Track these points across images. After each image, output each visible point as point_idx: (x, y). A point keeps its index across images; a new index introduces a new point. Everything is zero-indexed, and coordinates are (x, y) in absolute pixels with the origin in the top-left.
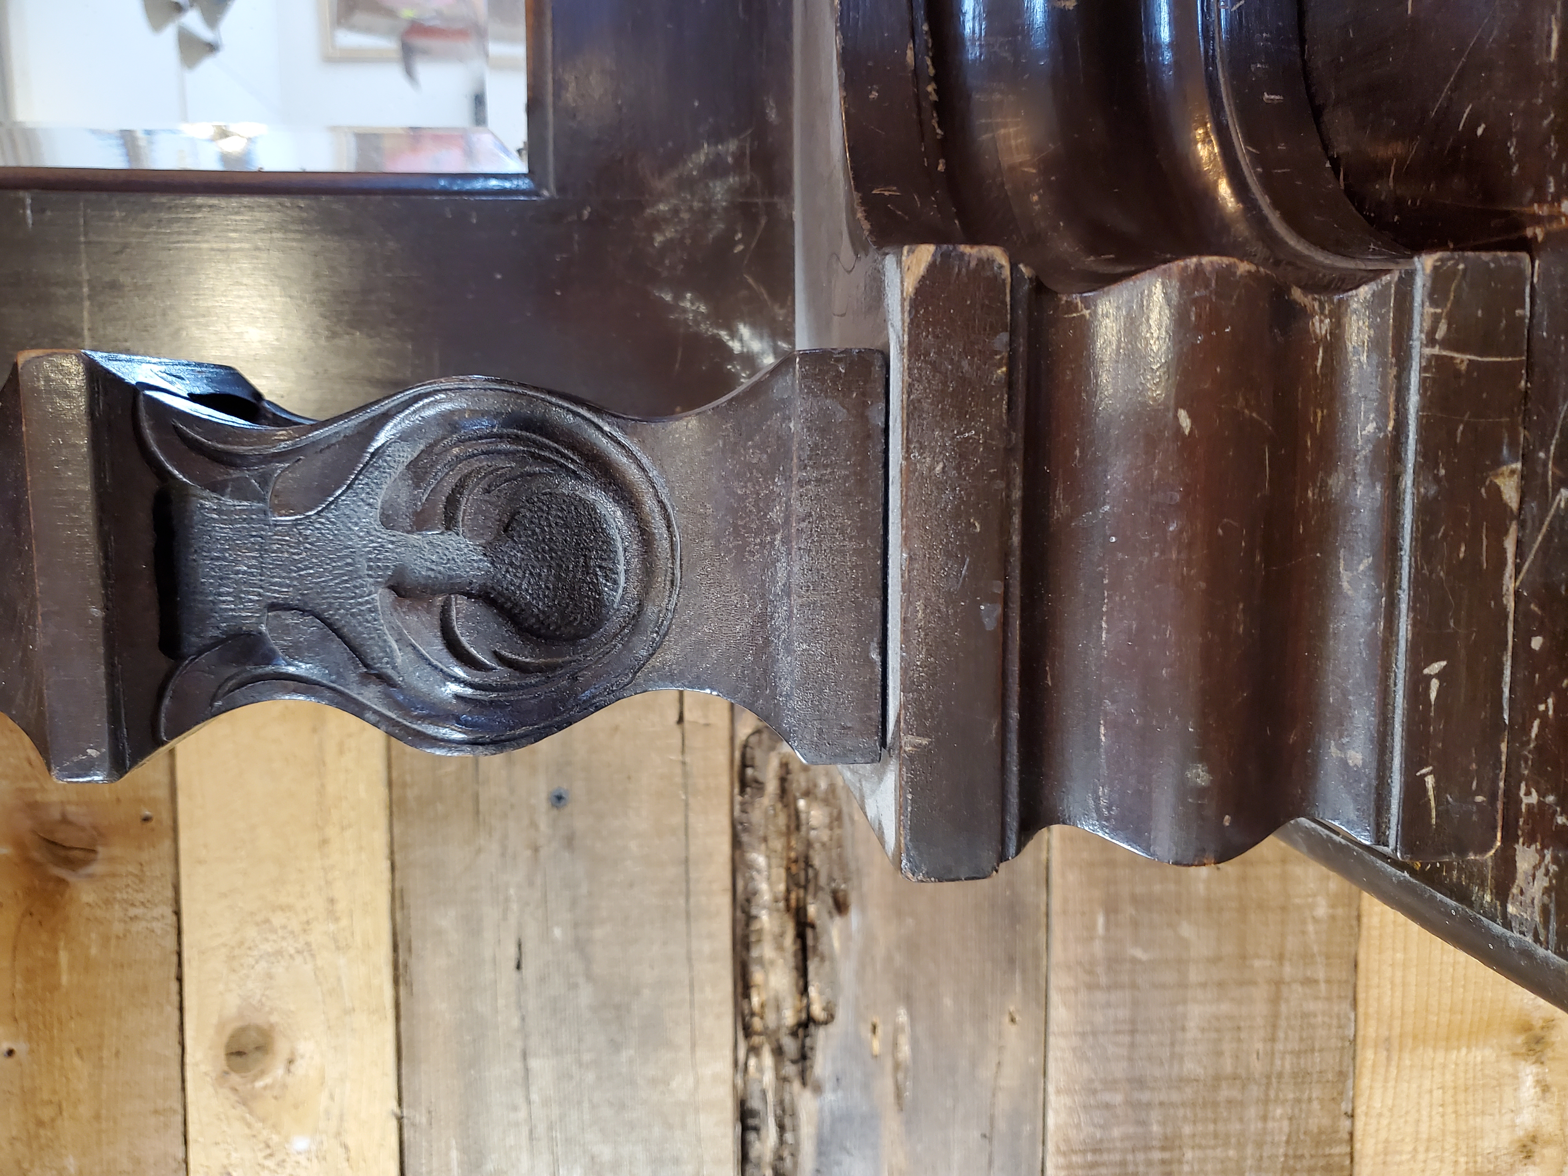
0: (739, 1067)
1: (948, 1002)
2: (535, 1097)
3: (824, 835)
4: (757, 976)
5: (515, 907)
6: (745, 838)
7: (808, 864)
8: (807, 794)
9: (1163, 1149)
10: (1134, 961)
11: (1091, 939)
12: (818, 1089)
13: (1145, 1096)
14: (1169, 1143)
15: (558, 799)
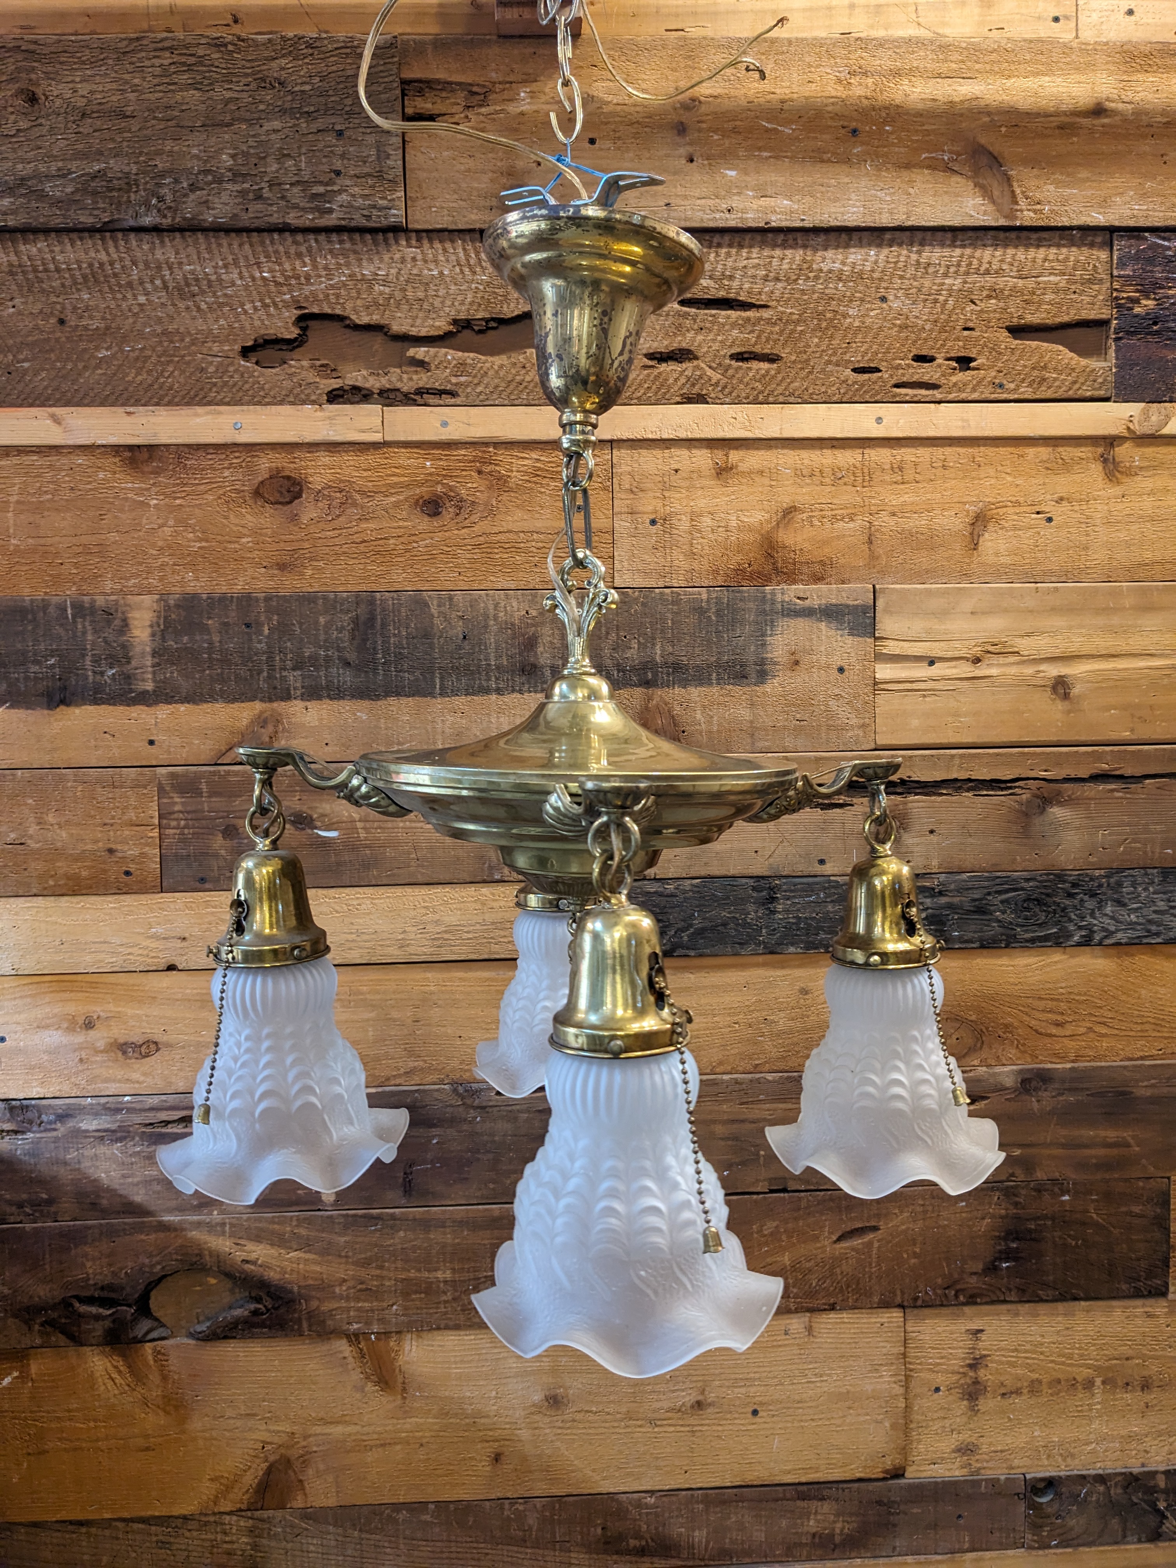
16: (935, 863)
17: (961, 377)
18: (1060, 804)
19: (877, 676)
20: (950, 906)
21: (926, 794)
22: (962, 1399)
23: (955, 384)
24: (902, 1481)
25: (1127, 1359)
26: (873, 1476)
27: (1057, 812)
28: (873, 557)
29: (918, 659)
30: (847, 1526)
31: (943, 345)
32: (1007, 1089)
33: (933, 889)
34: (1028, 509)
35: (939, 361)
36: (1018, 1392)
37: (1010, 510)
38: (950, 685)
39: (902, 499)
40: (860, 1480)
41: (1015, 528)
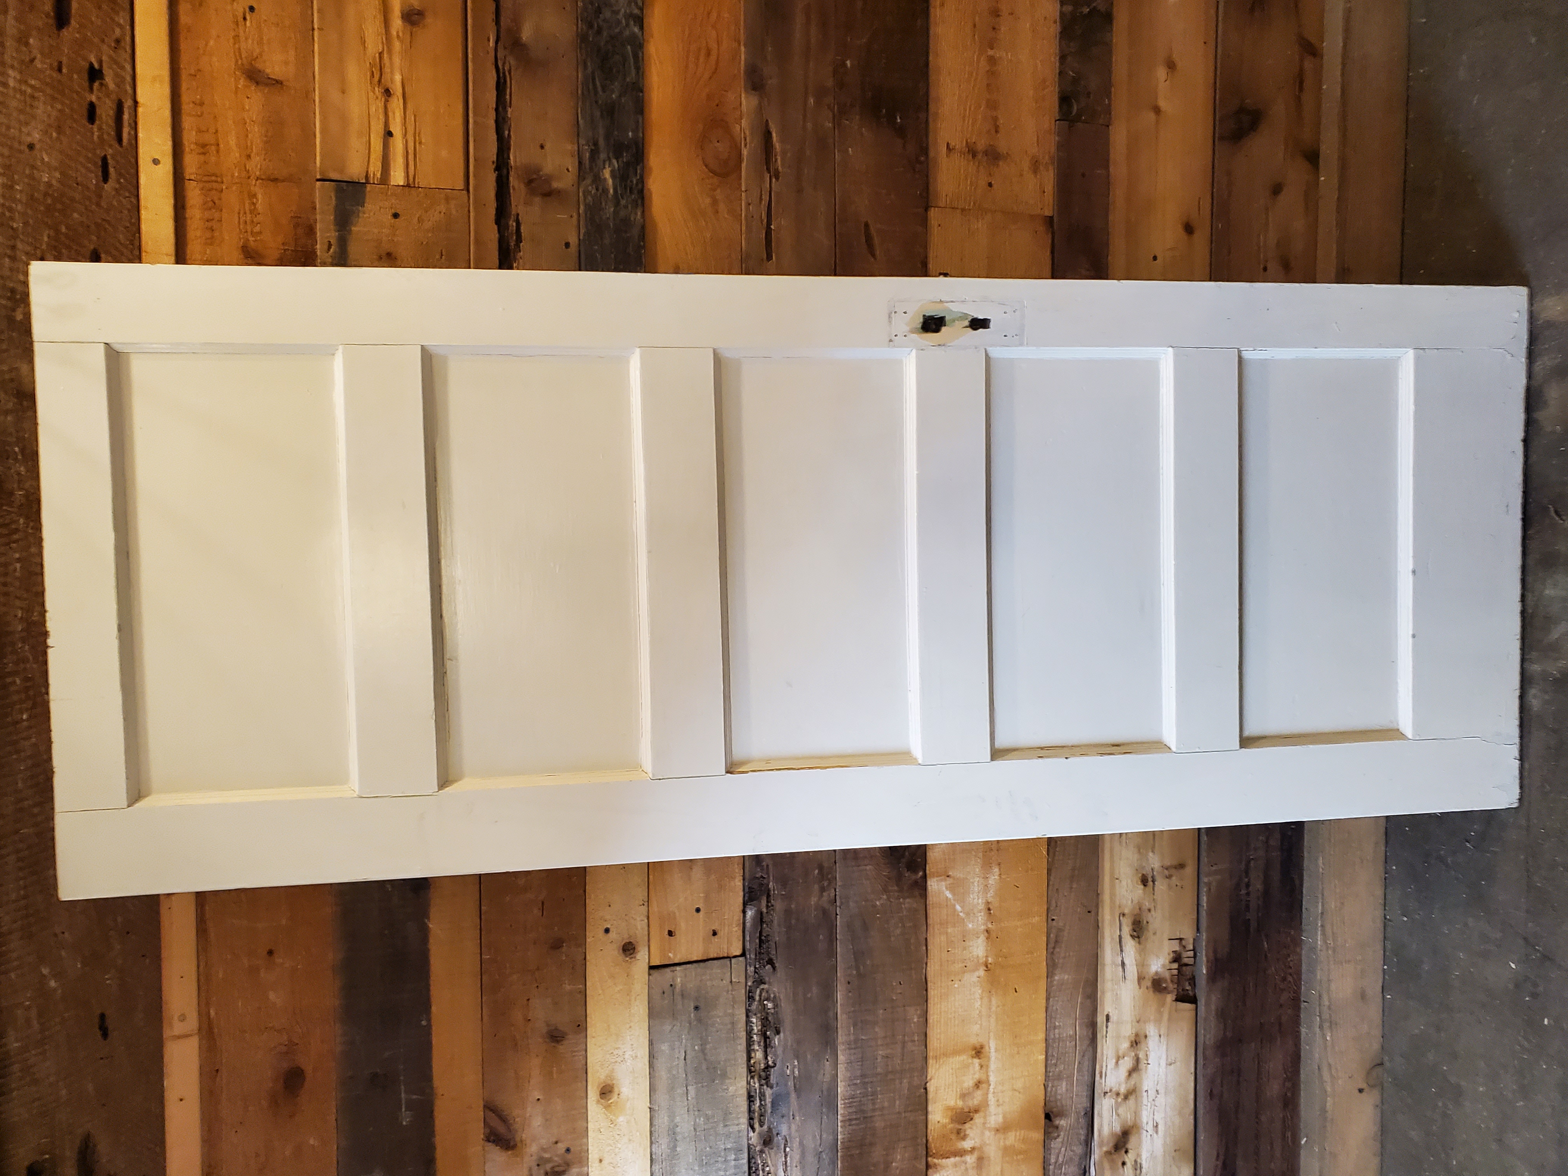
0: (748, 1083)
1: (809, 1057)
2: (689, 1098)
3: (772, 1011)
4: (753, 1055)
5: (684, 1041)
6: (750, 1014)
7: (767, 1018)
8: (766, 1000)
9: (872, 1096)
10: (862, 1039)
11: (849, 1035)
12: (772, 1088)
13: (866, 1080)
14: (874, 1094)
15: (697, 1008)
16: (569, 147)
17: (109, 79)
18: (519, 30)
19: (401, 183)
20: (607, 137)
21: (509, 149)
22: (998, 165)
23: (118, 85)
24: (1055, 219)
25: (975, 26)
26: (1050, 241)
27: (526, 34)
28: (289, 179)
29: (386, 146)
31: (78, 93)
32: (760, 103)
33: (592, 150)
34: (241, 28)
35: (94, 98)
36: (995, 119)
37: (243, 45)
38: (411, 118)
39: (234, 148)
40: (1052, 252)
41: (260, 42)
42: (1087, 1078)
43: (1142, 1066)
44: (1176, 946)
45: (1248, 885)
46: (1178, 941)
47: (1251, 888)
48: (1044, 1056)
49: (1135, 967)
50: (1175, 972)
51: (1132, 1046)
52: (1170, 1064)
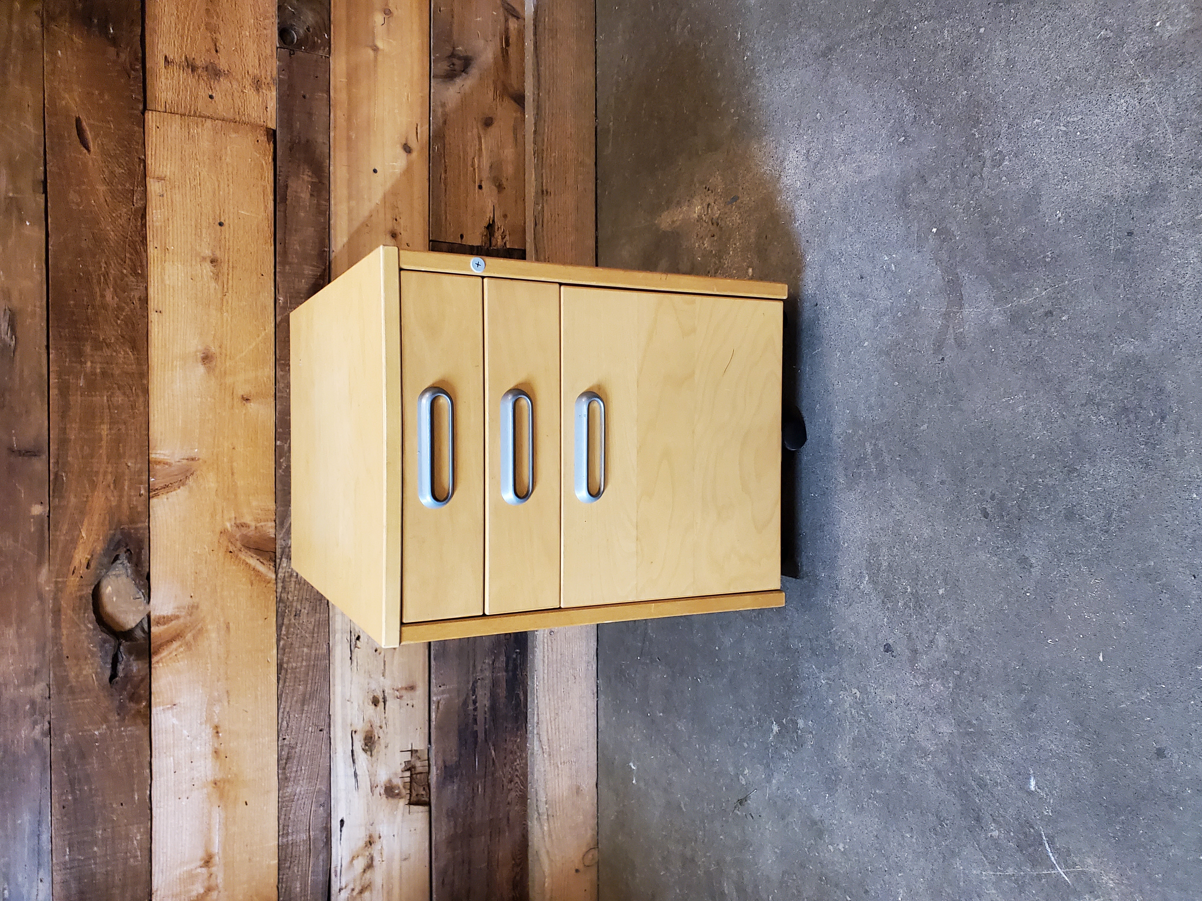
22: (219, 81)
24: (278, 131)
26: (272, 150)
30: (306, 173)
36: (215, 41)
40: (275, 159)
42: (321, 878)
43: (376, 863)
44: (407, 756)
45: (475, 702)
46: (410, 753)
47: (477, 704)
48: (277, 861)
49: (368, 777)
50: (408, 780)
51: (366, 846)
52: (405, 859)
